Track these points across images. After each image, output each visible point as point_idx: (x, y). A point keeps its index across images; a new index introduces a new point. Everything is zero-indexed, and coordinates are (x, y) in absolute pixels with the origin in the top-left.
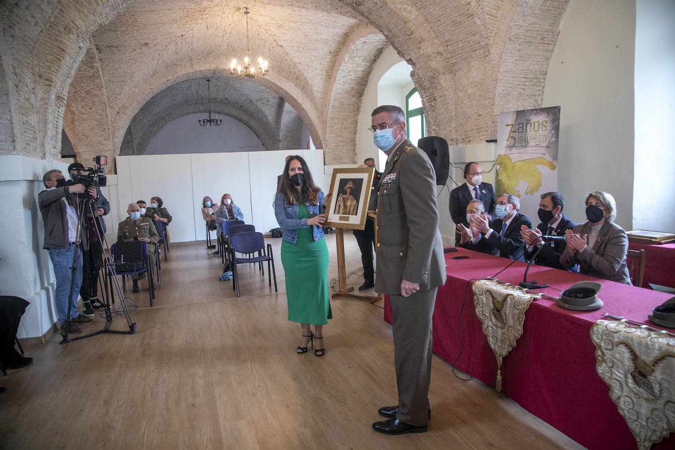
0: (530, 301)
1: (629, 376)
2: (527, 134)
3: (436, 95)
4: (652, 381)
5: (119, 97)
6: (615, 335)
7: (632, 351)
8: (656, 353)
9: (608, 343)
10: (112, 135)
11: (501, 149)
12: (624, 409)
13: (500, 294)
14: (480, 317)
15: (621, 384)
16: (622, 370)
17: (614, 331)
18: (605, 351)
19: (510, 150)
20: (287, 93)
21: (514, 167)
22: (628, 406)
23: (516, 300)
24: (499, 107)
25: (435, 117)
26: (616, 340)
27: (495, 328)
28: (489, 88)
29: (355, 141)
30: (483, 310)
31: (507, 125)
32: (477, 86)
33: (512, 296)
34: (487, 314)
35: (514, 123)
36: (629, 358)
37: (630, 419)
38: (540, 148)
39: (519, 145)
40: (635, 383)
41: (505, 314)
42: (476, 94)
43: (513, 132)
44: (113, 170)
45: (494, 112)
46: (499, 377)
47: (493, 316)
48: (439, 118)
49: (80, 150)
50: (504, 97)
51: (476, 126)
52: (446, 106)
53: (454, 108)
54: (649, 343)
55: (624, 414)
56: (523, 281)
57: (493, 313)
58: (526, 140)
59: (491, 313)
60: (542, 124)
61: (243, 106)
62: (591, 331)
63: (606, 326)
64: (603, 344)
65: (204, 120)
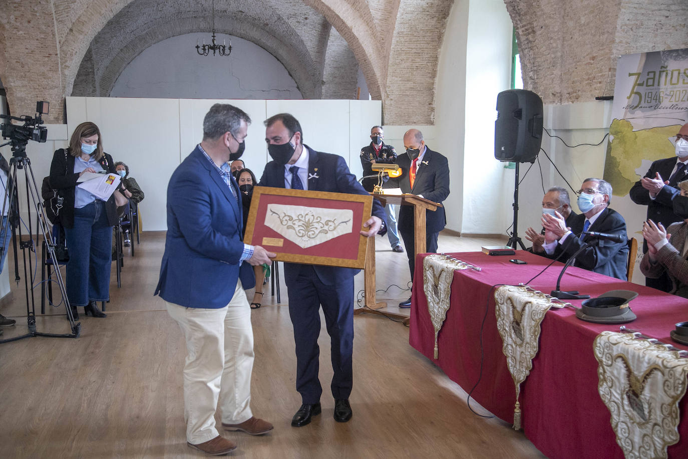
0: (546, 309)
1: (625, 396)
2: (659, 89)
3: (535, 24)
4: (642, 400)
5: (72, 6)
6: (615, 347)
7: (627, 367)
8: (645, 367)
9: (609, 358)
10: (62, 65)
11: (618, 110)
12: (621, 438)
13: (520, 302)
14: (501, 332)
15: (618, 408)
16: (619, 389)
17: (614, 342)
18: (605, 367)
19: (633, 113)
20: (329, 9)
21: (636, 138)
22: (624, 434)
23: (533, 309)
24: (622, 46)
25: (534, 58)
26: (615, 353)
27: (514, 346)
28: (608, 17)
29: (433, 88)
30: (504, 324)
31: (630, 75)
32: (593, 12)
33: (530, 305)
34: (507, 329)
35: (641, 72)
36: (624, 374)
37: (626, 450)
38: (677, 110)
39: (646, 105)
40: (630, 406)
41: (524, 327)
42: (591, 25)
43: (639, 85)
44: (61, 117)
45: (612, 54)
46: (517, 411)
47: (513, 331)
48: (538, 60)
49: (12, 84)
50: (632, 30)
51: (587, 74)
52: (547, 43)
53: (559, 46)
54: (641, 355)
55: (622, 444)
56: (555, 289)
57: (513, 327)
58: (658, 98)
59: (511, 327)
60: (685, 73)
61: (267, 25)
62: (594, 344)
63: (608, 338)
64: (604, 360)
65: (204, 46)
